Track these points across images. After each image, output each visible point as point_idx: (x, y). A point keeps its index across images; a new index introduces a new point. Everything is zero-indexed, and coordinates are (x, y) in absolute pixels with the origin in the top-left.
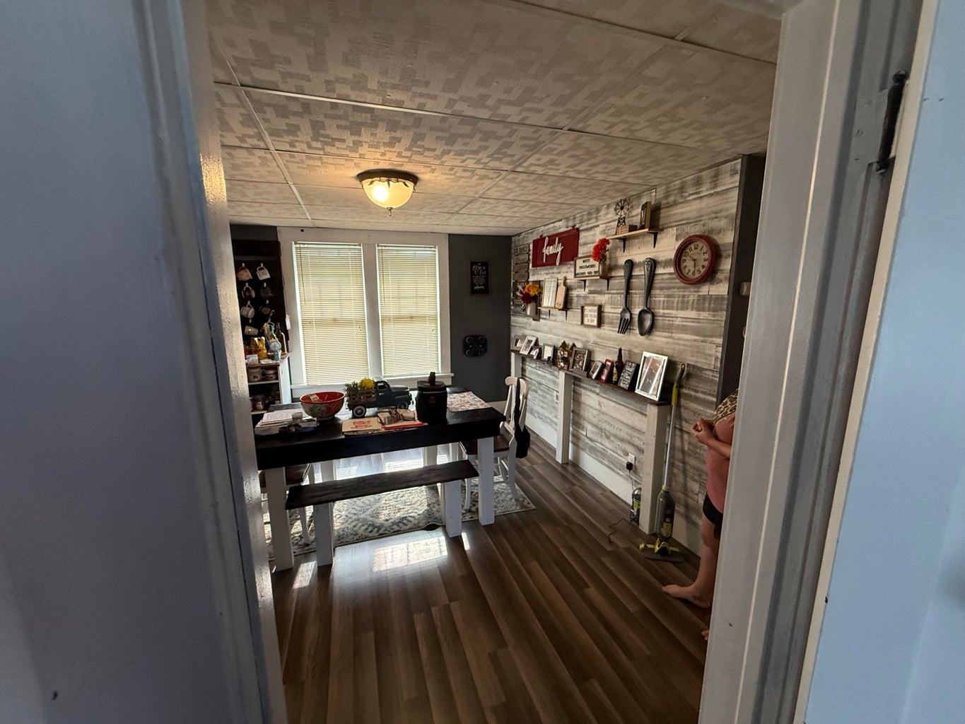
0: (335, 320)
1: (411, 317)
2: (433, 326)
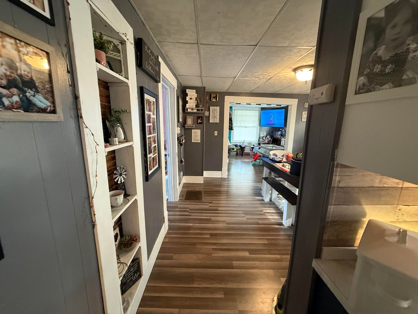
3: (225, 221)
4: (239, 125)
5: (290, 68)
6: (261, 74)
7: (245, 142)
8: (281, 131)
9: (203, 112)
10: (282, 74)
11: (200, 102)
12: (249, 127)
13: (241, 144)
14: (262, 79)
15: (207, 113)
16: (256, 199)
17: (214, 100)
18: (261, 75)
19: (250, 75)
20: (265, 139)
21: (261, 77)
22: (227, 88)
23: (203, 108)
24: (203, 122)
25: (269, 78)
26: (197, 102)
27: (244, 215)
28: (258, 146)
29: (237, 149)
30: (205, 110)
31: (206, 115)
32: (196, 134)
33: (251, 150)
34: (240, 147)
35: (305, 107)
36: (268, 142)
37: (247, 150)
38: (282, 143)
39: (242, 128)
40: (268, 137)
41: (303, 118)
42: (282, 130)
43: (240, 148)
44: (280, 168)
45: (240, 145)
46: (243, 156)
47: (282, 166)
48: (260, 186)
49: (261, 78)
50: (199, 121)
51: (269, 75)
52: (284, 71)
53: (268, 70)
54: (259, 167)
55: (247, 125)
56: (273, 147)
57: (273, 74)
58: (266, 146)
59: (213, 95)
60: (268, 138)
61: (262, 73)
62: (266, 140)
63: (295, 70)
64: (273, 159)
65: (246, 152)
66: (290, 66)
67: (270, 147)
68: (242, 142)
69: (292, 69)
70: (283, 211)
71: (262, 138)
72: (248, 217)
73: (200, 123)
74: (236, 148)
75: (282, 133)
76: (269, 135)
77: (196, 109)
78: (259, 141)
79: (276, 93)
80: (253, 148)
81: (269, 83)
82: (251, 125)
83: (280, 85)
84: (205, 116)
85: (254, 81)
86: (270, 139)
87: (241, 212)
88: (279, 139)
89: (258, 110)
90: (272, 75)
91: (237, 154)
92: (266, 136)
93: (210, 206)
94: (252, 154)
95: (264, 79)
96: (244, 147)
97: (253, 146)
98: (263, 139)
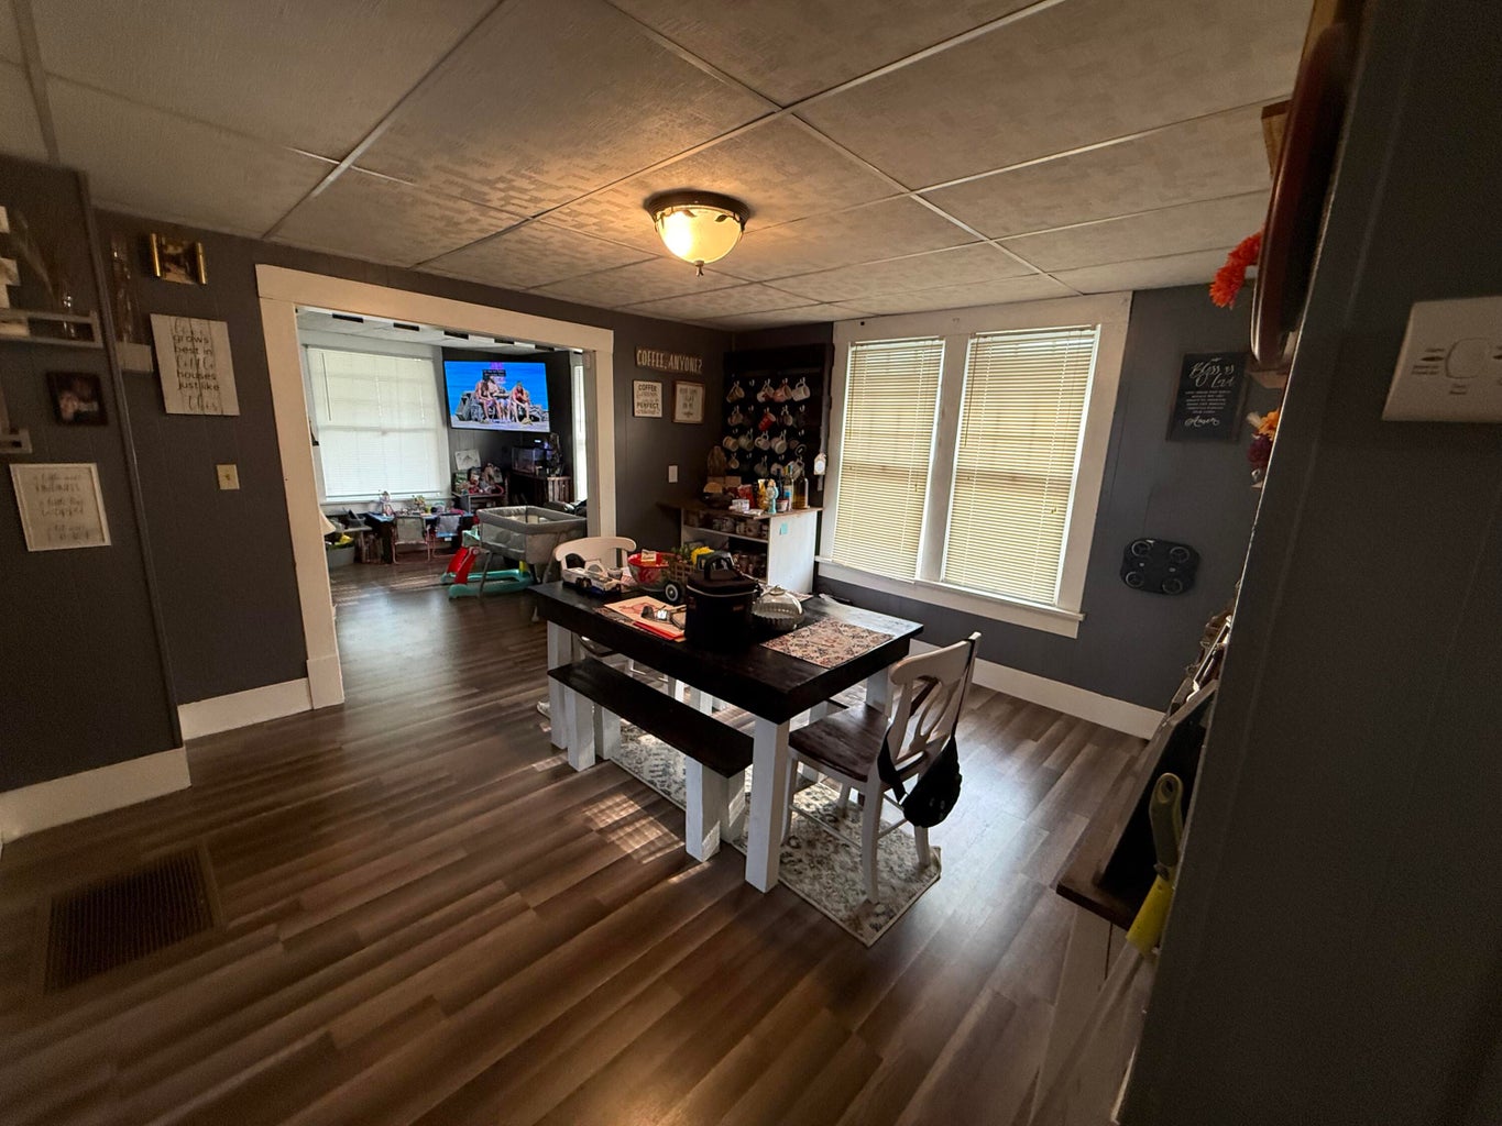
0: (884, 468)
1: (1014, 479)
2: (1056, 502)
3: (428, 1002)
4: (345, 423)
5: (642, 184)
6: (501, 179)
7: (392, 497)
8: (537, 445)
9: (98, 343)
10: (596, 209)
11: (51, 268)
12: (400, 430)
13: (372, 508)
14: (496, 209)
15: (131, 356)
16: (539, 777)
17: (177, 276)
18: (501, 185)
19: (436, 167)
20: (480, 479)
21: (495, 198)
22: (269, 217)
23: (93, 319)
24: (109, 407)
25: (530, 212)
26: (20, 267)
27: (516, 897)
28: (454, 510)
29: (355, 535)
30: (111, 332)
31: (130, 367)
32: (56, 495)
33: (424, 532)
34: (366, 523)
35: (639, 363)
36: (493, 491)
37: (406, 536)
38: (551, 493)
39: (363, 435)
40: (491, 470)
41: (638, 404)
42: (542, 443)
43: (368, 528)
44: (637, 624)
45: (365, 515)
46: (391, 562)
47: (644, 615)
48: (526, 701)
49: (496, 204)
50: (70, 406)
51: (535, 194)
52: (610, 197)
53: (545, 168)
54: (482, 605)
55: (386, 423)
56: (527, 513)
57: (556, 195)
58: (500, 513)
59: (160, 247)
60: (490, 476)
61: (509, 176)
62: (483, 483)
63: (658, 203)
64: (585, 584)
65: (402, 542)
66: (646, 176)
67: (516, 515)
68: (377, 498)
69: (646, 194)
70: (683, 803)
71: (465, 476)
72: (541, 896)
73: (80, 419)
74: (350, 530)
75: (545, 453)
76: (495, 465)
77: (23, 315)
78: (453, 487)
79: (532, 292)
80: (433, 523)
81: (521, 242)
82: (406, 424)
83: (566, 259)
84: (124, 373)
85: (447, 213)
86: (500, 480)
87: (498, 886)
88: (539, 480)
89: (429, 355)
90: (549, 198)
91: (358, 559)
92: (482, 469)
93: (289, 944)
94: (435, 547)
95: (505, 215)
96: (392, 524)
97: (430, 516)
98: (469, 479)
